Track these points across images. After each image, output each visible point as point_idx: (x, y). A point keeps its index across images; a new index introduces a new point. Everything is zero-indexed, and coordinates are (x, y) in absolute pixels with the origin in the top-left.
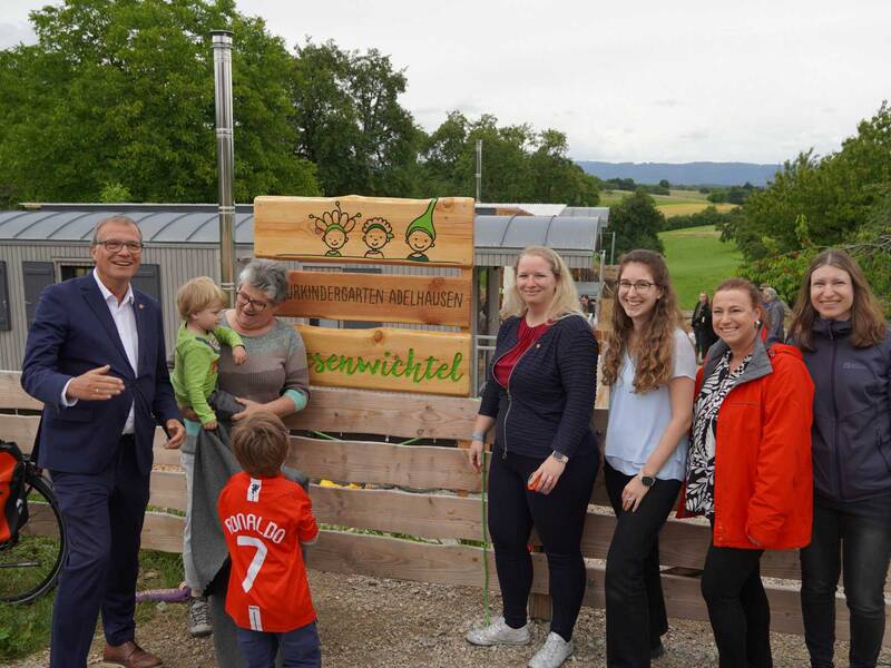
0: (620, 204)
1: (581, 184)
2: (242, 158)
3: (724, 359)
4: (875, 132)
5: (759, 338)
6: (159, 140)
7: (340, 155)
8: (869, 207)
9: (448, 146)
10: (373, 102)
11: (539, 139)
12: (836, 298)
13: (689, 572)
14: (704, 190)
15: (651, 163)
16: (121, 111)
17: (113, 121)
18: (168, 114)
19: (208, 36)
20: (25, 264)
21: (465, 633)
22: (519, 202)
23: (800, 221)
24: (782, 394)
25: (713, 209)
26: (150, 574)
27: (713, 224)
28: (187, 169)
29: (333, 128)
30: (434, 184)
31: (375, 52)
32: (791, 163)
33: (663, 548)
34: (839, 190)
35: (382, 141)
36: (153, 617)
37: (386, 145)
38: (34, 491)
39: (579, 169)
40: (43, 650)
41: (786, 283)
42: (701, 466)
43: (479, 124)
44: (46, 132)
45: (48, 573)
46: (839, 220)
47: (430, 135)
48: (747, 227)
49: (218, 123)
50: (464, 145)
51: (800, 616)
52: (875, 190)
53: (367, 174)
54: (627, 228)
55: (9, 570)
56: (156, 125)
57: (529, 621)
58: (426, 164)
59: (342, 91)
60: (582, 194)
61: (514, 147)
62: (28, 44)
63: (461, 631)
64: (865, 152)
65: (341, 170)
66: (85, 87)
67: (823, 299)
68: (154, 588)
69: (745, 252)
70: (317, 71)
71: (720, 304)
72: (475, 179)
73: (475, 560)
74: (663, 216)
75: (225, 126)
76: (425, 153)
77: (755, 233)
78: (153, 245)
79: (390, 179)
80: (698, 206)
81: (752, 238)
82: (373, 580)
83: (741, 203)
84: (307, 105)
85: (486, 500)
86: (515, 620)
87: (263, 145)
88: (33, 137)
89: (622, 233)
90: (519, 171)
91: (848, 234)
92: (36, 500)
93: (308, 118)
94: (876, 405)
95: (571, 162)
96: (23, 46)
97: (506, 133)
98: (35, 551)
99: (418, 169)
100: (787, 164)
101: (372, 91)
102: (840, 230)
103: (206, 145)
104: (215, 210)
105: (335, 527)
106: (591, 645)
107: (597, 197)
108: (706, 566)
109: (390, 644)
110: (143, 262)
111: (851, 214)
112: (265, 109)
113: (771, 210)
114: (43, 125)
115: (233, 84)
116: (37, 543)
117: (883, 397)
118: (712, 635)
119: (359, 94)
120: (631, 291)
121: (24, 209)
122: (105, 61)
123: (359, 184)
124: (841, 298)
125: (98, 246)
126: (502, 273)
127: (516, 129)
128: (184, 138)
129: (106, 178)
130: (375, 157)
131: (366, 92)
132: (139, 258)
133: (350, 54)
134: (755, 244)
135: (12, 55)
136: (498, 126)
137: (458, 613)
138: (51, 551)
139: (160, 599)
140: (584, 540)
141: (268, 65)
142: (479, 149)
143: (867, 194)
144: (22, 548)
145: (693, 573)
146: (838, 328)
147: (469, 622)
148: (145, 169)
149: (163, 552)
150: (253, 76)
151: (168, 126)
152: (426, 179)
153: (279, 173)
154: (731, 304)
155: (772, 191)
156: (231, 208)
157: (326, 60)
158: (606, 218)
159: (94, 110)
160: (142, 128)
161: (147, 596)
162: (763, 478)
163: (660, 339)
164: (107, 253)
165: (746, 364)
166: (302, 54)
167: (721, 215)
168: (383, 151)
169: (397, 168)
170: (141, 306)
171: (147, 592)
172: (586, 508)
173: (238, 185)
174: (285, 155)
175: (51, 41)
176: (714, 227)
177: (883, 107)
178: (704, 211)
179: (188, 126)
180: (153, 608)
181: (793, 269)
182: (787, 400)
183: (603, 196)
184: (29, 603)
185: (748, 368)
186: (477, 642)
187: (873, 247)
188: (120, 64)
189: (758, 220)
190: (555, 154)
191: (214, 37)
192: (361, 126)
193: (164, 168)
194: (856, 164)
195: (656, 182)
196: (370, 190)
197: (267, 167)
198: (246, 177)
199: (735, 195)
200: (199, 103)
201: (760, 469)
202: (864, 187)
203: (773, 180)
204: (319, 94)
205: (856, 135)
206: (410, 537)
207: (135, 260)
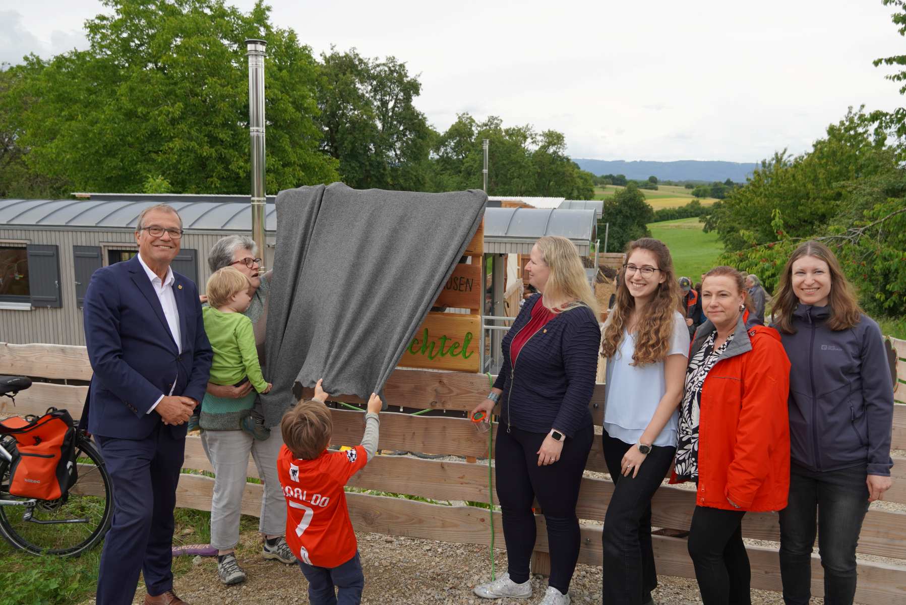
0: (613, 197)
1: (578, 180)
2: (272, 153)
3: (709, 338)
4: (843, 135)
5: (742, 320)
6: (198, 138)
7: (361, 151)
8: (838, 202)
9: (458, 144)
10: (391, 105)
11: (539, 138)
12: (816, 286)
13: (678, 533)
14: (689, 186)
15: (641, 162)
16: (164, 112)
17: (156, 120)
18: (206, 115)
19: (243, 45)
20: (76, 248)
21: (473, 587)
22: (522, 195)
23: (775, 215)
24: (760, 370)
25: (697, 203)
26: (187, 531)
27: (696, 216)
28: (222, 163)
29: (354, 128)
30: (445, 178)
31: (392, 59)
32: (767, 162)
33: (655, 510)
34: (810, 186)
35: (399, 139)
36: (190, 570)
37: (402, 144)
38: (83, 454)
39: (576, 166)
40: (90, 599)
41: (763, 271)
42: (687, 434)
43: (486, 125)
44: (96, 128)
45: (94, 529)
46: (811, 213)
47: (442, 134)
48: (727, 219)
49: (251, 122)
50: (472, 144)
51: (779, 575)
52: (843, 187)
53: (385, 169)
54: (619, 219)
55: (59, 526)
56: (195, 123)
57: (531, 577)
58: (438, 161)
59: (363, 95)
60: (578, 188)
61: (517, 146)
62: (81, 50)
63: (470, 585)
64: (834, 153)
65: (362, 165)
66: (132, 89)
67: (804, 286)
68: (190, 543)
69: (726, 242)
70: (341, 76)
71: (709, 288)
72: (482, 174)
73: (483, 520)
74: (652, 209)
75: (258, 125)
76: (437, 150)
77: (736, 225)
78: (191, 232)
79: (406, 174)
80: (684, 200)
81: (732, 229)
82: (389, 538)
83: (722, 198)
84: (331, 106)
85: (493, 466)
86: (518, 575)
87: (291, 143)
88: (84, 134)
89: (614, 224)
90: (521, 167)
91: (819, 226)
92: (84, 462)
93: (333, 118)
94: (849, 384)
95: (568, 160)
96: (76, 50)
97: (510, 133)
98: (82, 509)
99: (430, 164)
100: (764, 163)
101: (389, 95)
102: (812, 223)
103: (240, 142)
104: (248, 200)
105: (354, 489)
106: (588, 599)
107: (592, 191)
108: (692, 528)
109: (405, 596)
110: (182, 247)
111: (822, 209)
112: (294, 110)
113: (749, 205)
114: (93, 123)
115: (266, 87)
116: (84, 501)
117: (857, 377)
118: (697, 590)
119: (378, 97)
120: (637, 274)
121: (74, 198)
122: (150, 65)
123: (377, 177)
124: (820, 286)
125: (142, 232)
126: (506, 259)
127: (519, 130)
128: (221, 136)
129: (149, 171)
130: (392, 154)
131: (385, 95)
132: (179, 244)
133: (371, 61)
134: (735, 235)
135: (66, 59)
136: (504, 127)
137: (467, 568)
138: (97, 509)
139: (195, 554)
140: (579, 503)
141: (297, 71)
142: (486, 147)
143: (836, 190)
144: (70, 506)
145: (681, 534)
146: (816, 313)
147: (476, 577)
148: (186, 163)
149: (199, 511)
150: (283, 81)
151: (206, 124)
152: (437, 174)
153: (305, 167)
154: (719, 288)
155: (751, 187)
156: (262, 199)
157: (348, 67)
158: (600, 211)
159: (139, 110)
160: (183, 126)
161: (184, 551)
162: (743, 446)
163: (661, 319)
164: (150, 238)
165: (729, 342)
166: (327, 60)
167: (704, 208)
168: (399, 149)
169: (411, 164)
170: (180, 287)
171: (184, 547)
172: (582, 473)
173: (268, 178)
174: (311, 152)
175: (101, 47)
176: (697, 219)
177: (850, 112)
178: (688, 205)
179: (224, 125)
180: (190, 562)
181: (771, 259)
182: (764, 376)
183: (597, 191)
184: (78, 556)
185: (730, 346)
186: (484, 595)
187: (842, 239)
188: (164, 68)
189: (738, 213)
190: (555, 152)
191: (249, 46)
192: (379, 125)
193: (202, 163)
194: (826, 164)
195: (646, 178)
196: (387, 183)
197: (294, 162)
198: (276, 172)
199: (717, 191)
200: (233, 105)
201: (740, 438)
202: (834, 184)
203: (752, 177)
204: (342, 96)
205: (826, 137)
206: (423, 499)
207: (176, 245)
